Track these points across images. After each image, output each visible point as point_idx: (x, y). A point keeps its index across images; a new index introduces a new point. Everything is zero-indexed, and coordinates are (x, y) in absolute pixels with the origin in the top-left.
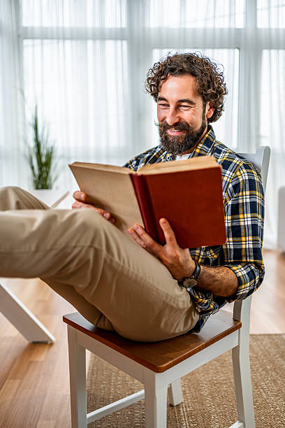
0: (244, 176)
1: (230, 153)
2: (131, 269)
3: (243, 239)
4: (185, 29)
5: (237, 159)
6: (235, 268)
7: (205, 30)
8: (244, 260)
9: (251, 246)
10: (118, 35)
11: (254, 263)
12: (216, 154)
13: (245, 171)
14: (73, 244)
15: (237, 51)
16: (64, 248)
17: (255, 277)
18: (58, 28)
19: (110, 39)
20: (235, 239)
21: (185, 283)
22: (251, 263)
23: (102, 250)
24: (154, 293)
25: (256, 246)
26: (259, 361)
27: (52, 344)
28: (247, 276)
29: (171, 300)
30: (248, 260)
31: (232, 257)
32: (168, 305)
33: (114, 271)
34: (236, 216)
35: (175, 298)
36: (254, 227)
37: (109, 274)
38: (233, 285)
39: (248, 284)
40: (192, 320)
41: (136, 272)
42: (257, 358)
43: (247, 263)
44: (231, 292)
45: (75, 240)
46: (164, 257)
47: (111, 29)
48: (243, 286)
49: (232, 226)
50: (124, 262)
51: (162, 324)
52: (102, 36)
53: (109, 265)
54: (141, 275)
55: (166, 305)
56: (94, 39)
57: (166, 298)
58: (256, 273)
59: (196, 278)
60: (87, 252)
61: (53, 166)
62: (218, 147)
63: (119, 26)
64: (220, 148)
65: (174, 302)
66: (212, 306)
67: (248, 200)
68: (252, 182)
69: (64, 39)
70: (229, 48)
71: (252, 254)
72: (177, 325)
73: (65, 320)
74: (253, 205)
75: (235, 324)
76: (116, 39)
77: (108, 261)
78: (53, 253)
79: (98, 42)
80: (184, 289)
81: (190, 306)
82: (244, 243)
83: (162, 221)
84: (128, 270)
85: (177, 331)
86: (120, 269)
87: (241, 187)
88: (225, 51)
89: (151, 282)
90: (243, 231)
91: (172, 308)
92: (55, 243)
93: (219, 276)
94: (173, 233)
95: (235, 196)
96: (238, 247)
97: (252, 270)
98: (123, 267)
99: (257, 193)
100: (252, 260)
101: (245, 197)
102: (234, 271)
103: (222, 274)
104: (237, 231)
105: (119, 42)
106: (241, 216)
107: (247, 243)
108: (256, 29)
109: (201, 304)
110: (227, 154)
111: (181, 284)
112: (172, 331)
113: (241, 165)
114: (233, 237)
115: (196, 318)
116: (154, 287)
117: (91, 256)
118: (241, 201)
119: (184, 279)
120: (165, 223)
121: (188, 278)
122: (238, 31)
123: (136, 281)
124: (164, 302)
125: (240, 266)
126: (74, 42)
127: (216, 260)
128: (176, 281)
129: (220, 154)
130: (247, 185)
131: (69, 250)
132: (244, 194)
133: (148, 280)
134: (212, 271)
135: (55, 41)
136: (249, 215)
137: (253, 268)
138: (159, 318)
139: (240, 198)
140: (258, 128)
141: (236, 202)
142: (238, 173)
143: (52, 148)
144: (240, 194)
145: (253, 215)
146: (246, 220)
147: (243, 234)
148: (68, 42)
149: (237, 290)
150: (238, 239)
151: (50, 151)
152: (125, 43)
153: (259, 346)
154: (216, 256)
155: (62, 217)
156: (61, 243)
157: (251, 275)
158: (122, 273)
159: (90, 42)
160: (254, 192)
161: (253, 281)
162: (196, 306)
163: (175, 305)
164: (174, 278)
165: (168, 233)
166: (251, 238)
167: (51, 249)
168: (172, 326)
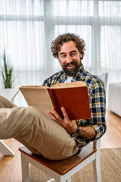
0: (97, 86)
1: (91, 76)
2: (50, 132)
3: (97, 113)
4: (68, 17)
5: (94, 78)
6: (94, 127)
7: (77, 17)
8: (98, 123)
9: (101, 117)
10: (40, 19)
11: (102, 124)
12: (85, 76)
13: (97, 84)
14: (24, 123)
15: (90, 26)
16: (20, 125)
17: (103, 130)
18: (14, 16)
19: (37, 20)
20: (94, 114)
21: (73, 135)
22: (101, 124)
23: (37, 125)
24: (60, 141)
25: (103, 117)
26: (103, 161)
27: (13, 156)
28: (99, 130)
29: (67, 143)
30: (100, 123)
31: (92, 121)
32: (66, 146)
33: (42, 133)
34: (94, 104)
35: (69, 143)
36: (102, 108)
37: (40, 135)
38: (93, 134)
39: (100, 134)
40: (76, 150)
41: (52, 133)
42: (102, 160)
43: (99, 124)
44: (92, 137)
45: (25, 122)
46: (63, 124)
47: (37, 16)
48: (98, 135)
49: (92, 108)
50: (47, 129)
51: (63, 153)
52: (33, 19)
53: (40, 131)
54: (54, 134)
55: (65, 146)
56: (30, 20)
57: (65, 143)
58: (103, 128)
59: (78, 133)
60: (30, 127)
61: (12, 76)
62: (85, 73)
63: (40, 15)
64: (87, 74)
65: (68, 144)
66: (84, 144)
67: (99, 97)
68: (100, 89)
69: (17, 20)
70: (87, 25)
71: (101, 120)
72: (70, 153)
73: (20, 150)
74: (101, 98)
75: (94, 150)
76: (39, 21)
77: (40, 129)
78: (15, 128)
79: (31, 22)
80: (73, 138)
81: (75, 145)
82: (97, 115)
83: (62, 108)
84: (49, 133)
85: (70, 155)
86: (45, 132)
87: (96, 91)
88: (86, 26)
89: (59, 137)
90: (97, 110)
91: (68, 146)
92: (16, 124)
93: (87, 131)
94: (67, 113)
95: (93, 95)
96: (95, 117)
97: (101, 127)
98: (46, 132)
99: (103, 93)
100: (101, 123)
101: (98, 96)
102: (94, 128)
103: (89, 130)
104: (94, 110)
105: (40, 22)
106: (96, 104)
107: (99, 115)
108: (98, 17)
109: (80, 144)
110: (89, 76)
111: (71, 136)
112: (68, 156)
113: (95, 81)
114: (93, 113)
115: (78, 149)
116: (60, 139)
117: (32, 128)
118: (96, 97)
119: (72, 134)
120: (63, 109)
121: (74, 133)
122: (91, 18)
123: (52, 137)
124: (64, 145)
125: (96, 126)
126: (21, 21)
127: (86, 123)
128: (69, 135)
129: (86, 76)
130: (98, 90)
131: (22, 126)
132: (97, 94)
133: (57, 136)
134: (84, 129)
135: (13, 21)
136: (99, 103)
137: (102, 126)
138: (62, 151)
139: (96, 96)
140: (100, 59)
141: (94, 98)
142: (94, 85)
143: (12, 68)
144: (96, 94)
145: (101, 103)
146: (98, 105)
147: (97, 111)
148: (18, 22)
149: (95, 136)
150: (95, 114)
151: (11, 69)
152: (43, 22)
153: (103, 154)
154: (85, 121)
155: (19, 111)
156: (19, 123)
157: (101, 129)
158: (46, 134)
159: (28, 22)
160: (101, 93)
161: (102, 132)
162: (78, 144)
163: (69, 146)
164: (68, 133)
165: (65, 113)
166: (100, 113)
167: (14, 126)
168: (67, 154)
